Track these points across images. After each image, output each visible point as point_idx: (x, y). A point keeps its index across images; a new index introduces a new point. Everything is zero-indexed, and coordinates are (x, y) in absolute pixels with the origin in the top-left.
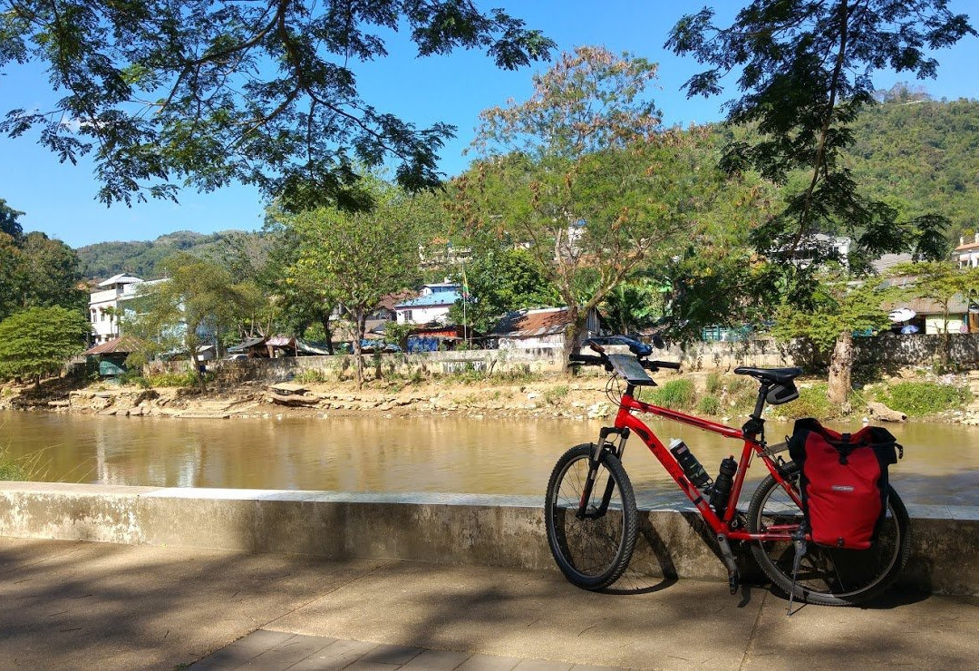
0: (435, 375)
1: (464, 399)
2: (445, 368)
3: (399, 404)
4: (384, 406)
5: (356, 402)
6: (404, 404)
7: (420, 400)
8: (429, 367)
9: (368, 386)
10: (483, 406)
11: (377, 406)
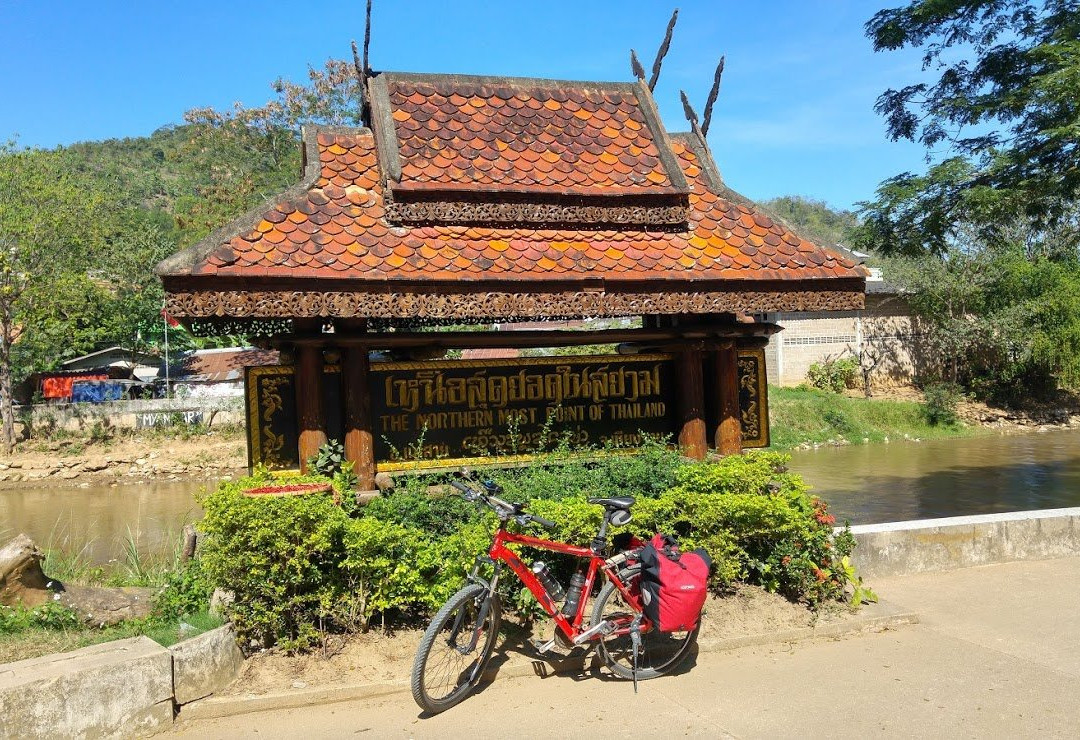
0: (125, 431)
1: (194, 458)
2: (139, 421)
3: (90, 470)
4: (65, 473)
5: (11, 471)
6: (98, 469)
7: (120, 462)
8: (114, 421)
9: (22, 450)
10: (224, 465)
11: (52, 473)
